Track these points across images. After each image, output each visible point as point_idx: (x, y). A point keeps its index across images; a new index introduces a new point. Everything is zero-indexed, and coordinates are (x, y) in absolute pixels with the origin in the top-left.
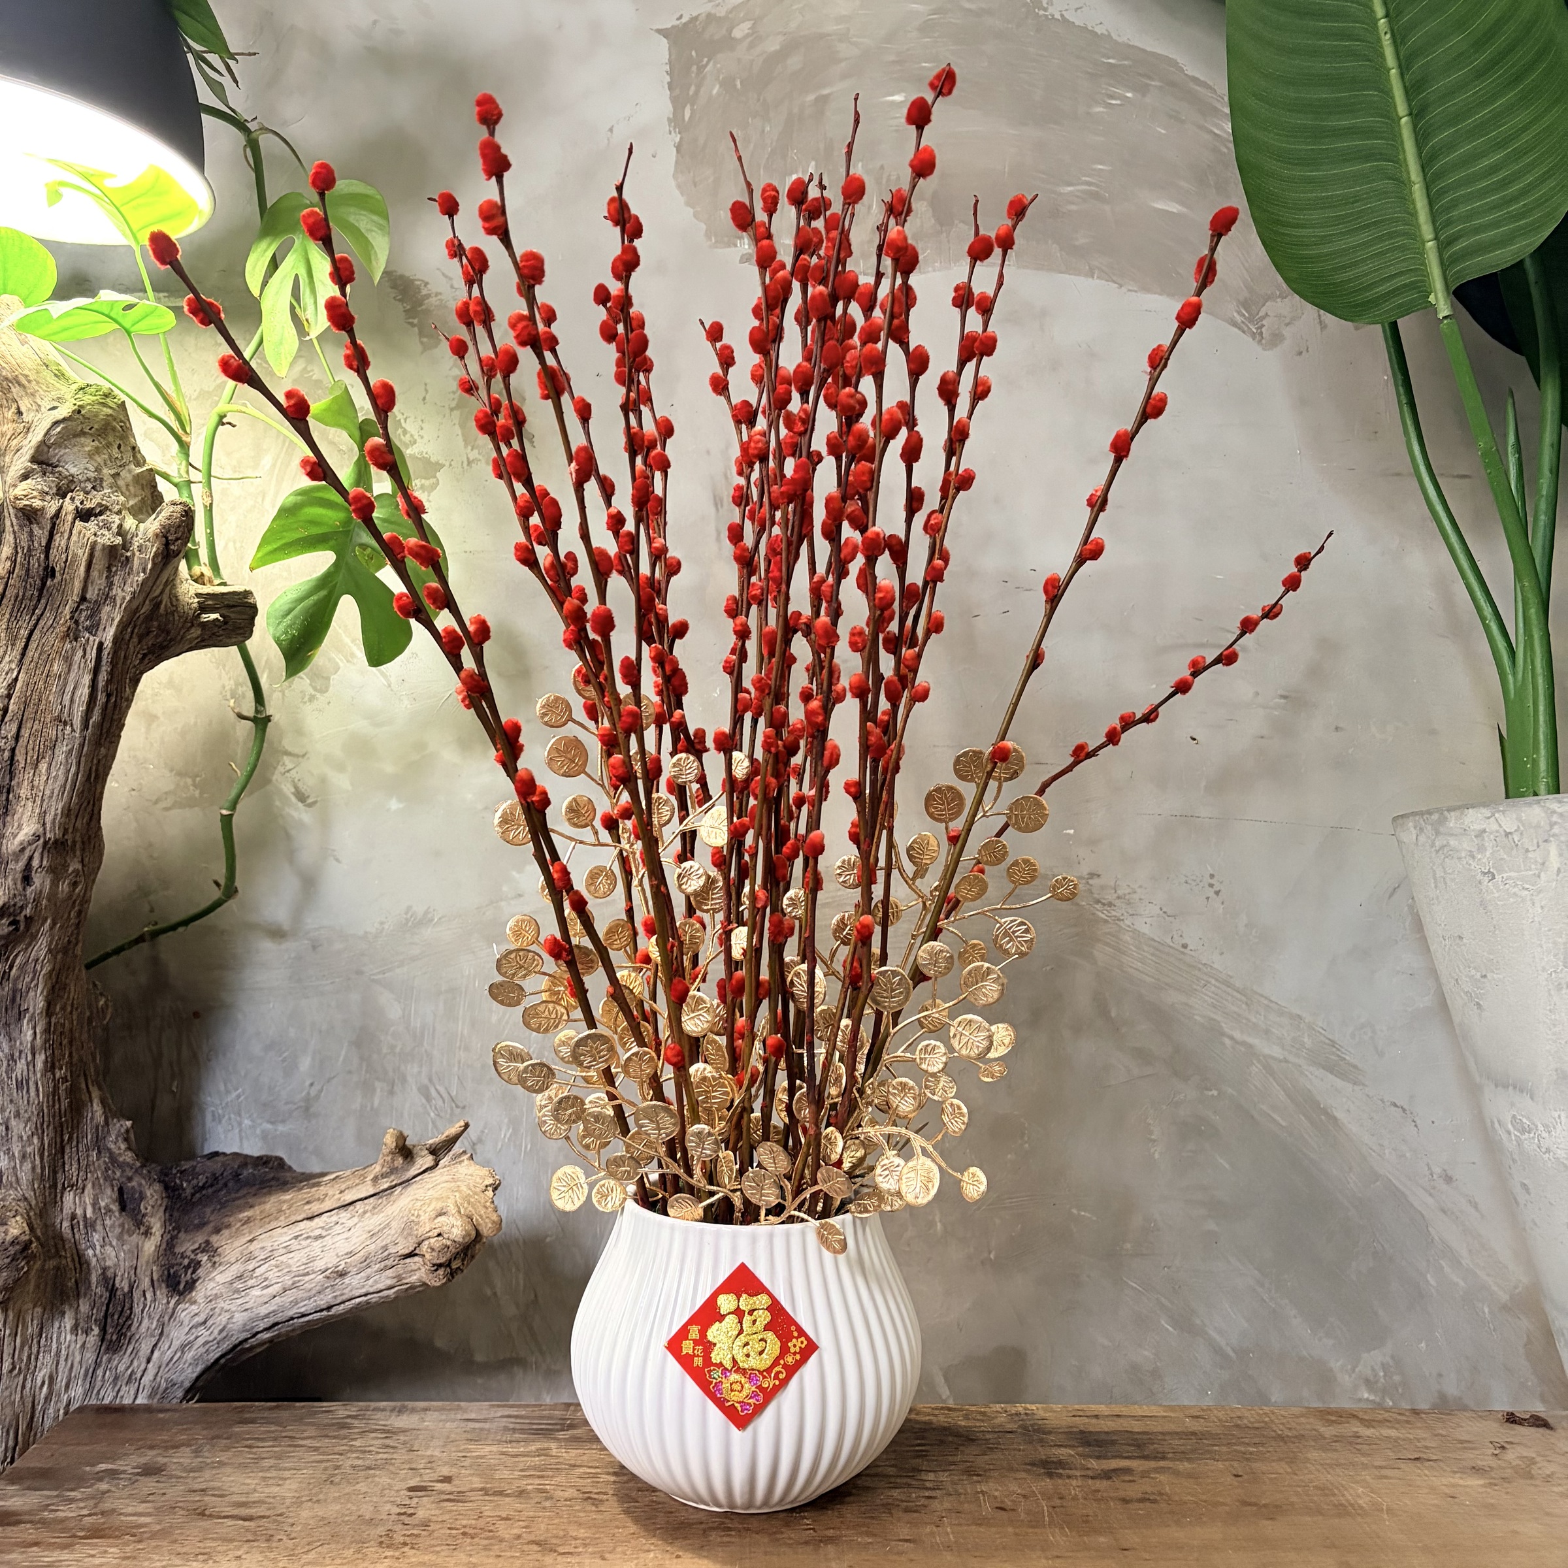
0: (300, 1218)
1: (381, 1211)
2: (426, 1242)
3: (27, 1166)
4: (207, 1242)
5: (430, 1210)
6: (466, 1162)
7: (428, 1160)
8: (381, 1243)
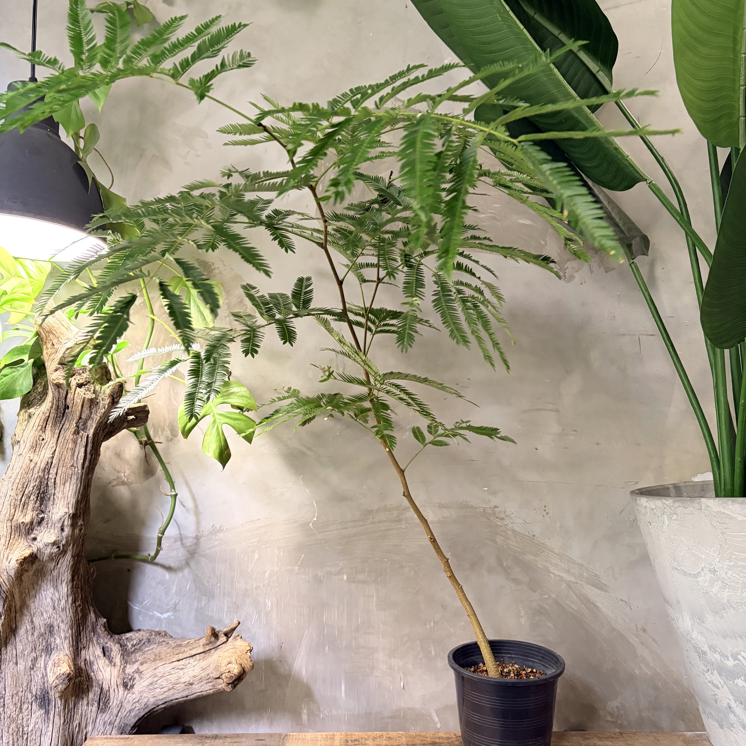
0: (175, 660)
1: (206, 659)
2: (224, 675)
3: (67, 641)
4: (138, 669)
5: (225, 662)
6: (239, 640)
7: (224, 639)
8: (206, 673)
